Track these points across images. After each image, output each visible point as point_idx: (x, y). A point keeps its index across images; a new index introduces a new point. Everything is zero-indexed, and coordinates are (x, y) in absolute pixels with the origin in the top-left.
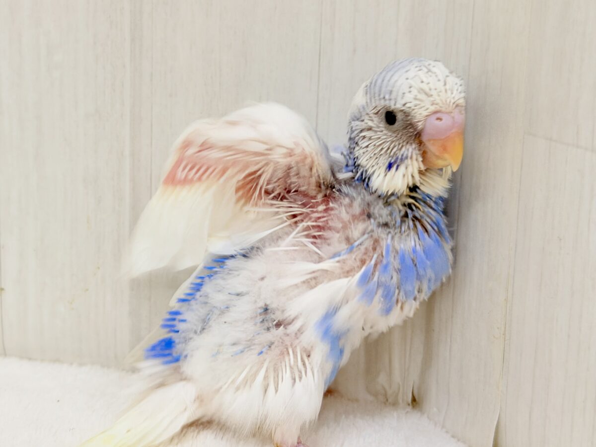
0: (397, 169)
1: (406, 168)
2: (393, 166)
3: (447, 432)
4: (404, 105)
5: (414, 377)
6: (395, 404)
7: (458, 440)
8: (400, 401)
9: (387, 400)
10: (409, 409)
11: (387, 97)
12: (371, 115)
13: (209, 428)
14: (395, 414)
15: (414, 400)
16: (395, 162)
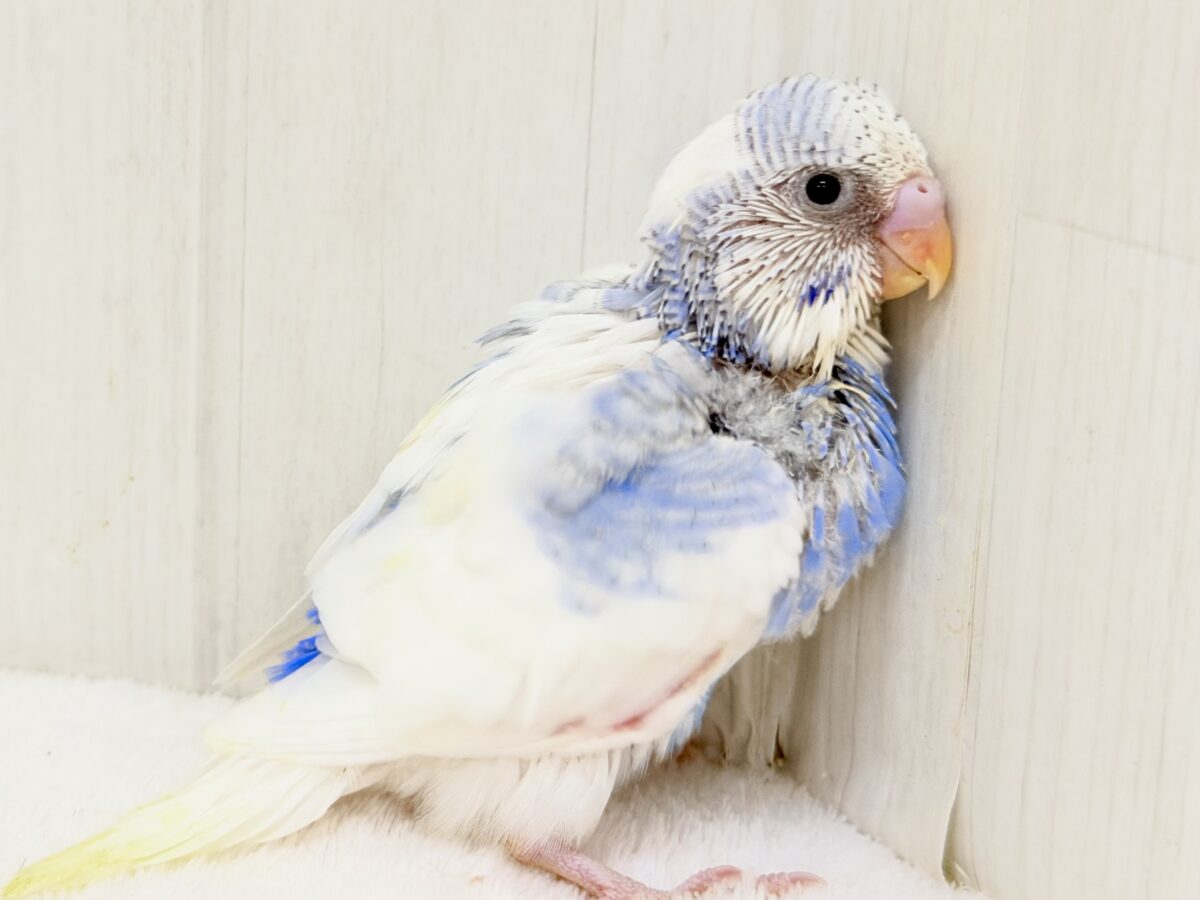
0: (827, 299)
1: (847, 296)
2: (818, 295)
3: (849, 822)
4: (861, 160)
5: (781, 708)
6: (741, 763)
7: (873, 839)
8: (752, 758)
9: (724, 756)
10: (770, 773)
11: (820, 147)
12: (763, 191)
13: (361, 811)
14: (742, 784)
15: (780, 753)
16: (825, 284)
